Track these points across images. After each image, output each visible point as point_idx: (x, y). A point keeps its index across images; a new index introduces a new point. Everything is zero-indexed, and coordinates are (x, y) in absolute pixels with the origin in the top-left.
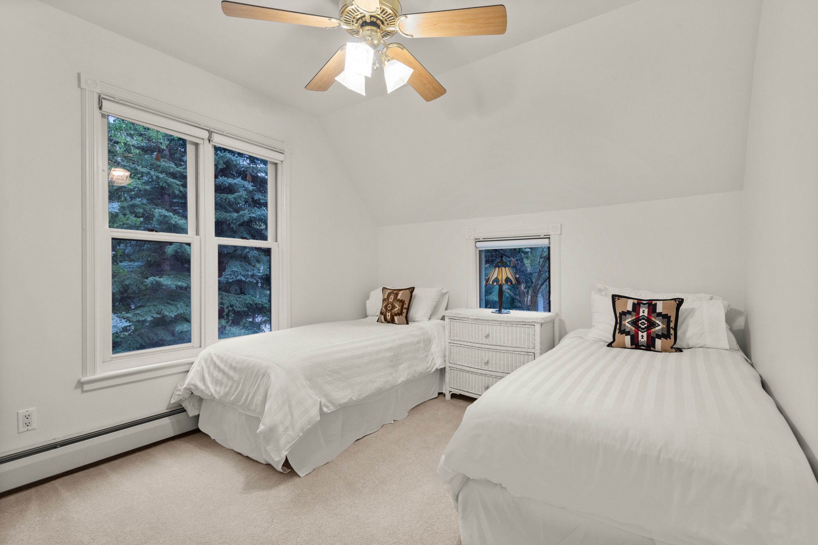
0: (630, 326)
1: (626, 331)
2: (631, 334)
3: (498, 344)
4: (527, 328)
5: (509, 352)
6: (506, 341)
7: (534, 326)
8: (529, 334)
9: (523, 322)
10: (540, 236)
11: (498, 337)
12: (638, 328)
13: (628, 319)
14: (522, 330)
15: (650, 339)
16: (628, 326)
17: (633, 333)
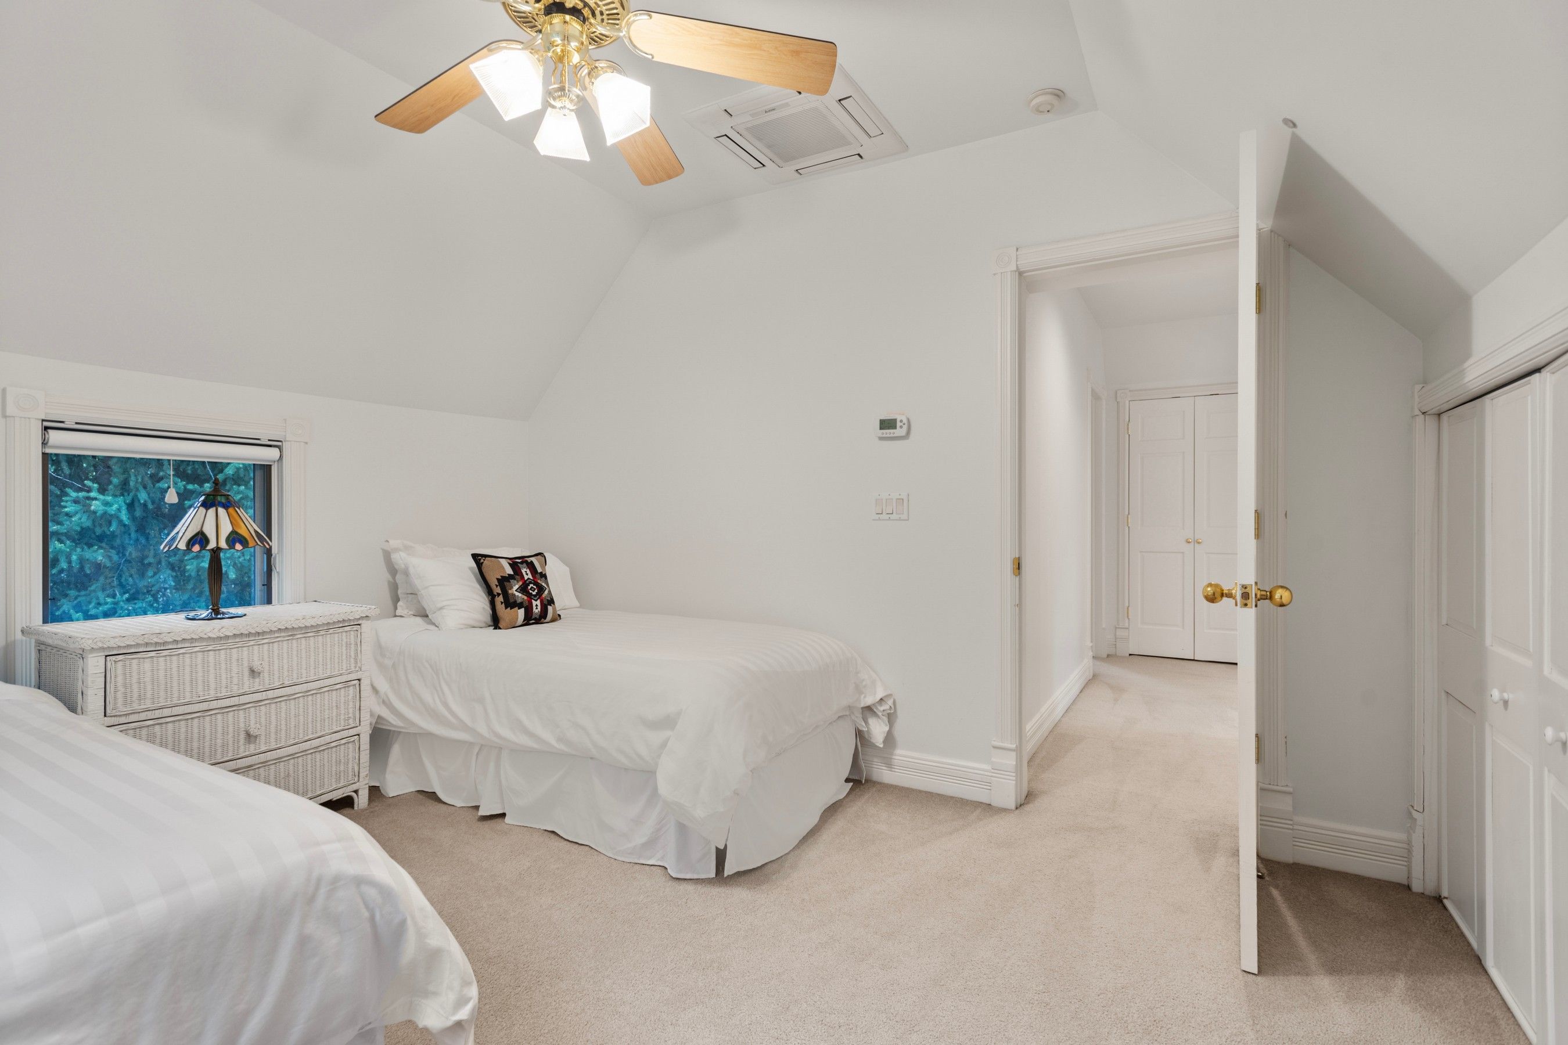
0: (520, 595)
1: (518, 602)
2: (525, 605)
3: (287, 683)
4: (344, 634)
5: (308, 694)
6: (304, 672)
7: (359, 626)
8: (348, 645)
9: (339, 622)
10: (259, 439)
11: (286, 667)
12: (529, 595)
13: (515, 586)
14: (336, 639)
15: (543, 607)
16: (518, 596)
17: (526, 604)
